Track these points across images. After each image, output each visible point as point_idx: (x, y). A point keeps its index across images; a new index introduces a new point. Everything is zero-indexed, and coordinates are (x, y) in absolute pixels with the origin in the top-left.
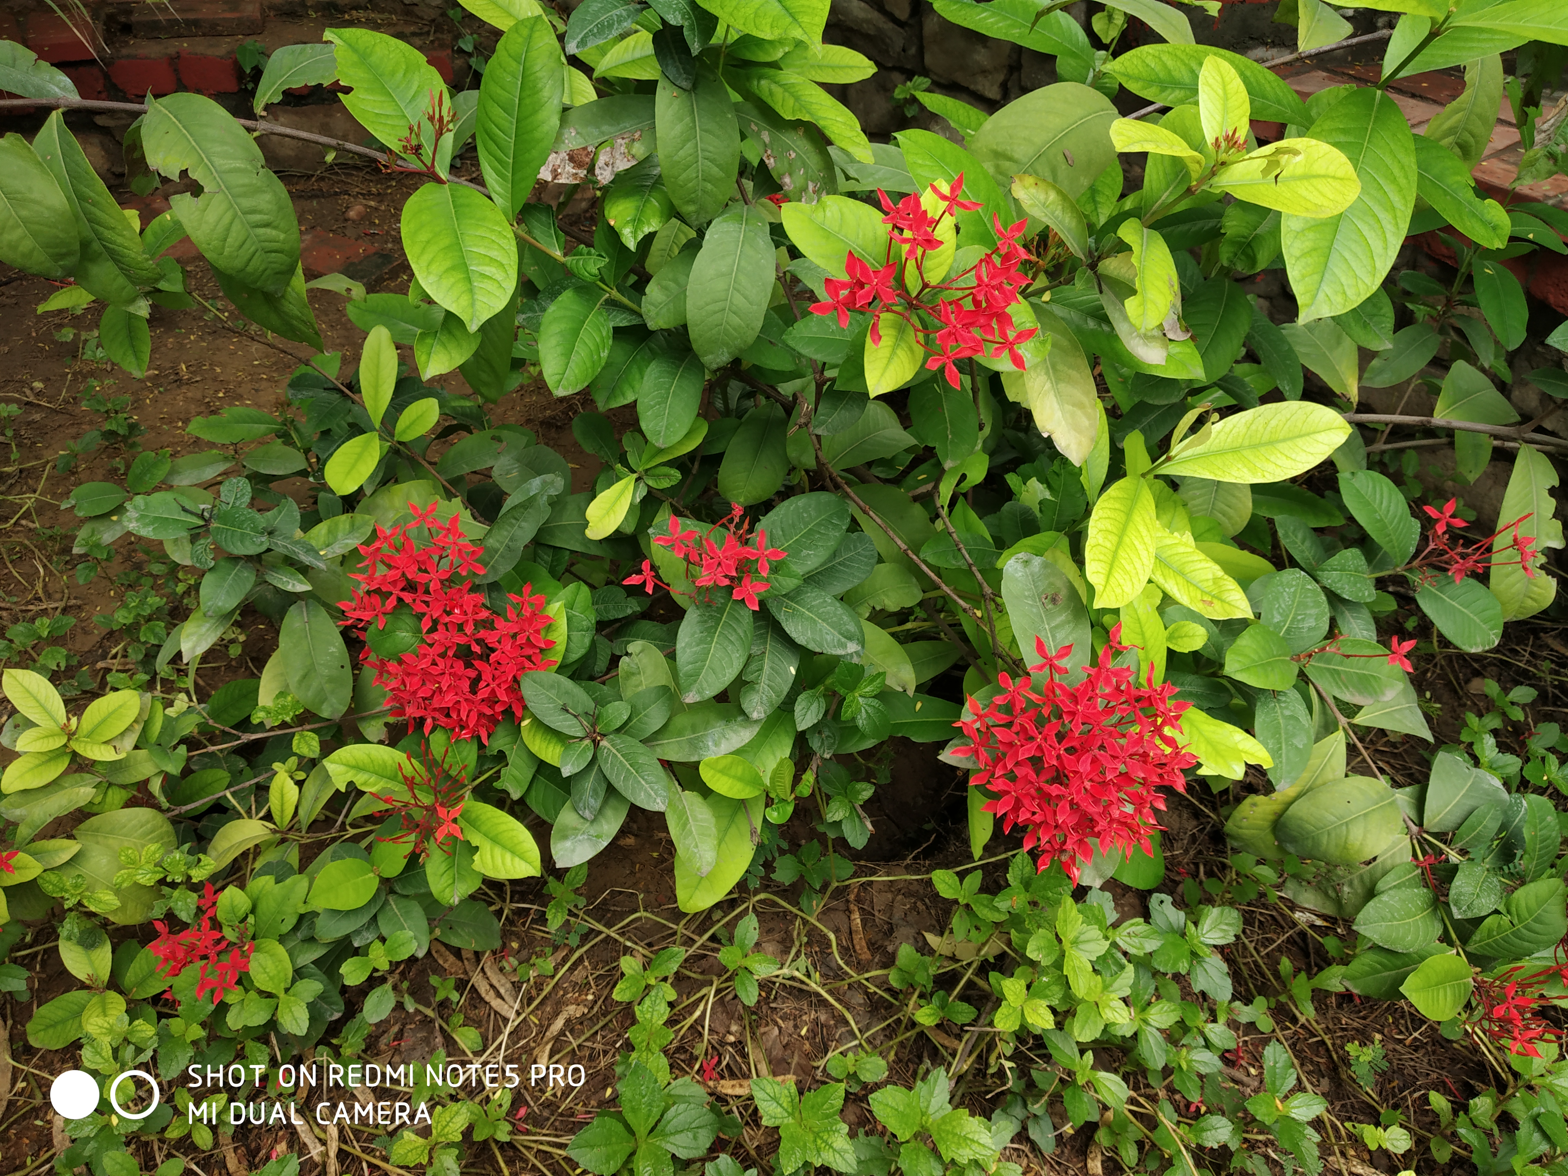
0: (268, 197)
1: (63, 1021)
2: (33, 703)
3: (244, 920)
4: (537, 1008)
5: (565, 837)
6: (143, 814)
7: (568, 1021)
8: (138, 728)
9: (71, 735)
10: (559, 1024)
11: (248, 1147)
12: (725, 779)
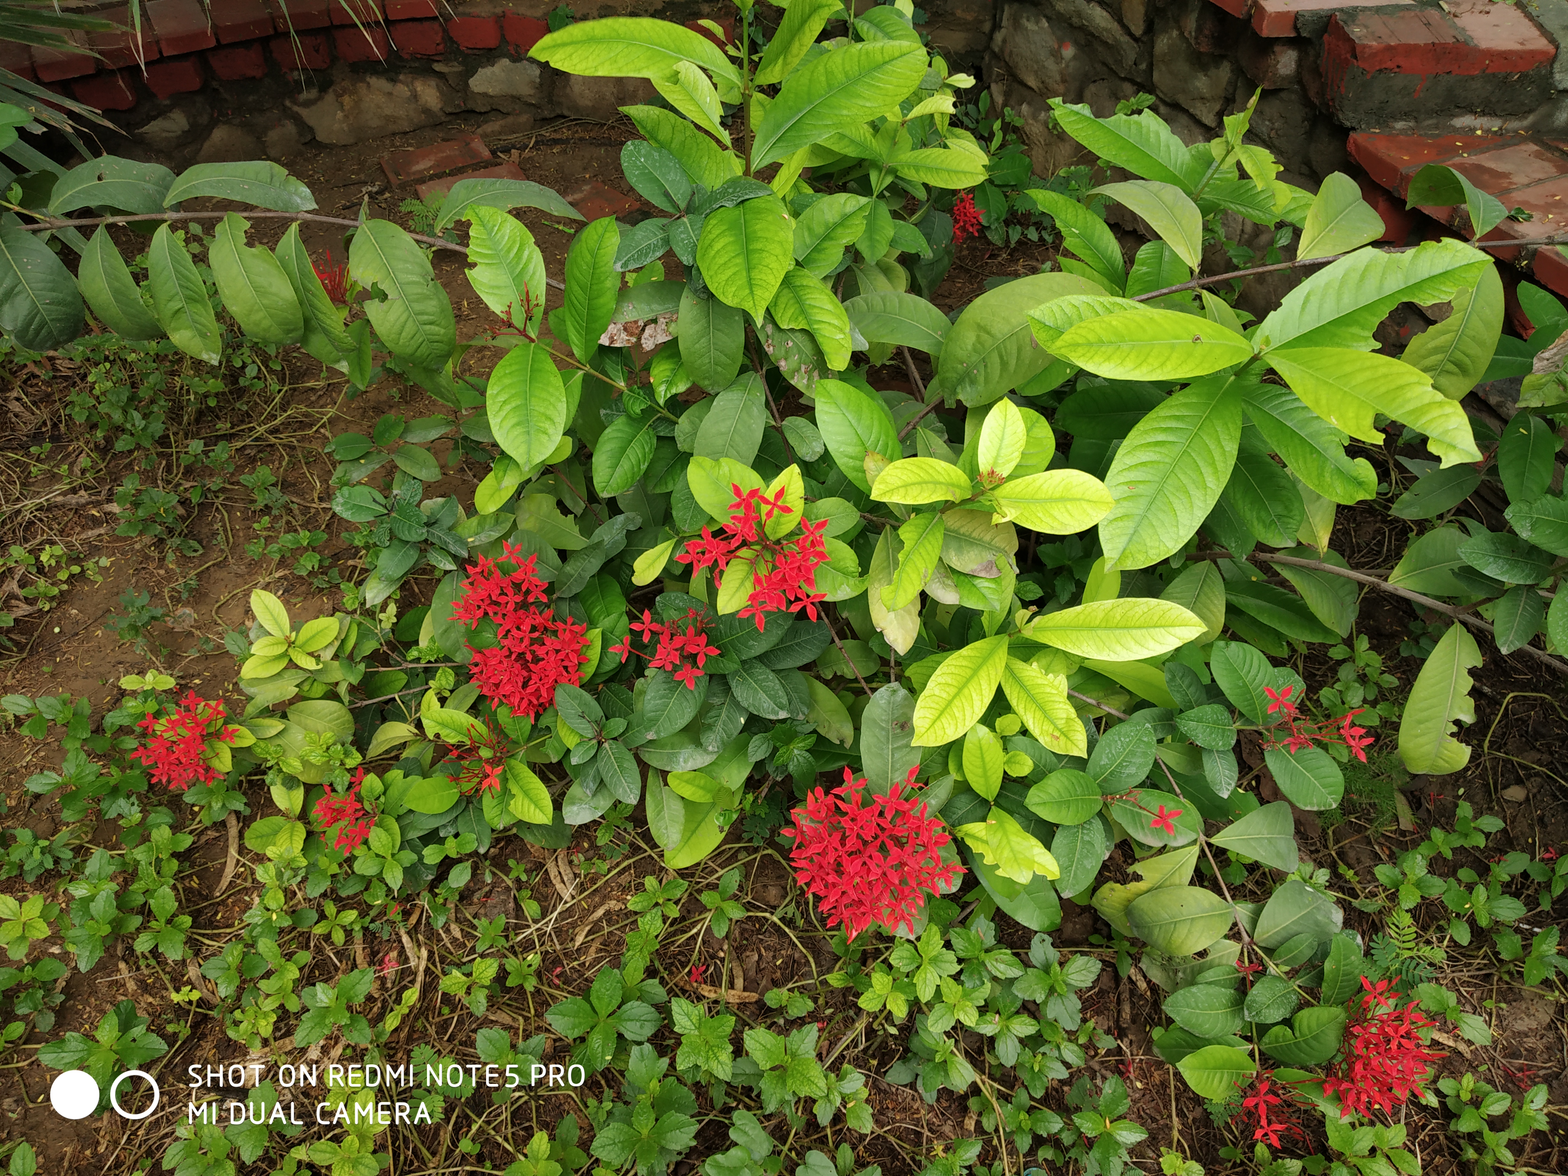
0: (434, 303)
1: (268, 835)
2: (269, 617)
3: (378, 798)
4: (588, 896)
5: (573, 804)
6: (331, 705)
7: (608, 913)
8: (337, 644)
9: (291, 644)
10: (600, 912)
11: (372, 948)
12: (689, 787)
